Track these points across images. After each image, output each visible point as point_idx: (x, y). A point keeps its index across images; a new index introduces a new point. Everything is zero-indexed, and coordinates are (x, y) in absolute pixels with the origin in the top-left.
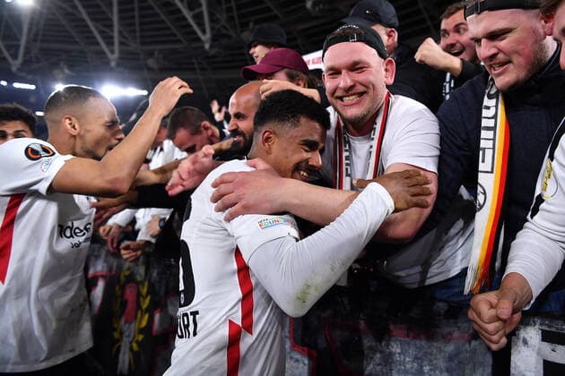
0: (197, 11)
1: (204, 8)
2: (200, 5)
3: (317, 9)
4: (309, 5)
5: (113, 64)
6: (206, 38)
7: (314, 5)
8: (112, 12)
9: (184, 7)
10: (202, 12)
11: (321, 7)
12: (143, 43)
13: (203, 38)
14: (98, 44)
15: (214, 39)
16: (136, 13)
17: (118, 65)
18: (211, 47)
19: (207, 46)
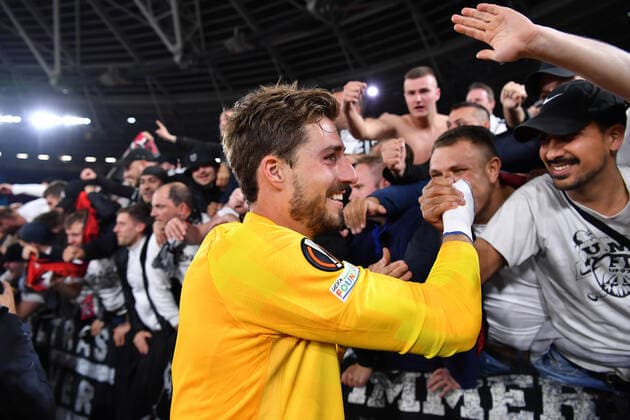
0: (165, 15)
1: (174, 12)
2: (169, 8)
3: (322, 10)
4: (311, 6)
5: (53, 82)
6: (175, 48)
7: (317, 7)
8: (52, 31)
9: (147, 10)
10: (170, 17)
11: (328, 7)
12: (84, 62)
13: (171, 48)
14: (35, 62)
15: (186, 51)
16: (77, 24)
17: (60, 83)
18: (183, 59)
19: (177, 59)
